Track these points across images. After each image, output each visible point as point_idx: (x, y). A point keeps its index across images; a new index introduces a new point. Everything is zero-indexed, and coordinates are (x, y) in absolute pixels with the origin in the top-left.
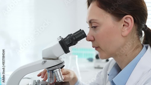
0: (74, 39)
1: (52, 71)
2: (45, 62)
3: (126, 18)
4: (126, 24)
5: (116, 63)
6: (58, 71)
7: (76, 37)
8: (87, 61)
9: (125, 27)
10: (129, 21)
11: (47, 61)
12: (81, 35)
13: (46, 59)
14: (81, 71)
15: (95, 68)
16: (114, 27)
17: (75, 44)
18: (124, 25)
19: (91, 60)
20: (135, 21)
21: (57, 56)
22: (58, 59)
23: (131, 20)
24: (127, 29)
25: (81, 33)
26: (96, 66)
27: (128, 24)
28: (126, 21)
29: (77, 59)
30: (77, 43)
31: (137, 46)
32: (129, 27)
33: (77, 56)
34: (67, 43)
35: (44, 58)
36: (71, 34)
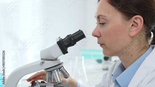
0: (73, 39)
1: (51, 72)
2: (43, 63)
3: (136, 18)
4: (135, 25)
5: (122, 63)
6: (56, 72)
7: (75, 38)
8: (96, 62)
9: (133, 27)
10: (138, 21)
11: (45, 61)
12: (80, 35)
13: (44, 60)
14: (87, 73)
15: (104, 69)
16: (122, 26)
17: (73, 45)
18: (132, 25)
19: (99, 61)
20: (145, 22)
21: (55, 57)
22: (56, 59)
23: (141, 21)
24: (136, 30)
25: (80, 33)
26: (105, 68)
27: (137, 24)
28: (135, 21)
29: (83, 61)
30: (75, 43)
31: (144, 47)
32: (137, 28)
33: (83, 57)
34: (66, 44)
35: (42, 59)
36: (70, 35)
